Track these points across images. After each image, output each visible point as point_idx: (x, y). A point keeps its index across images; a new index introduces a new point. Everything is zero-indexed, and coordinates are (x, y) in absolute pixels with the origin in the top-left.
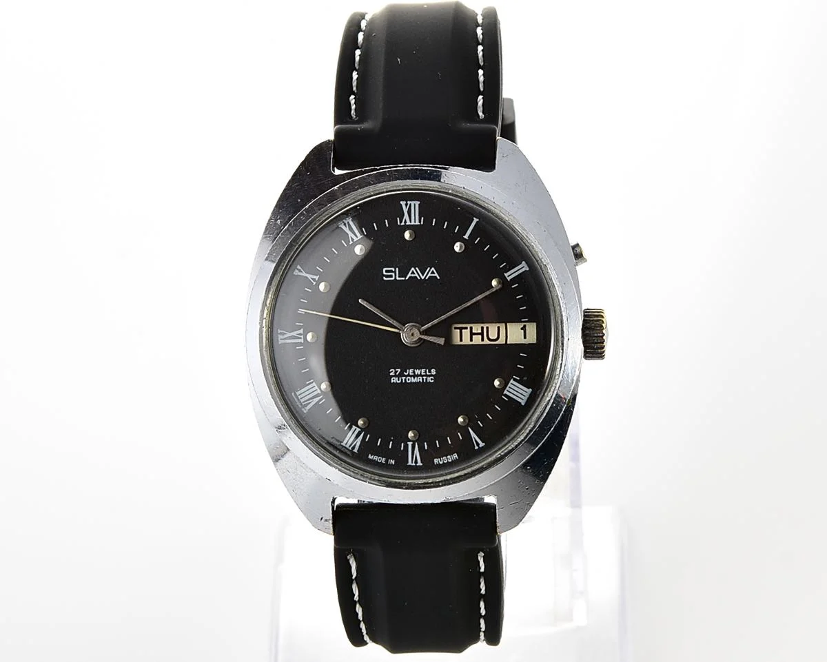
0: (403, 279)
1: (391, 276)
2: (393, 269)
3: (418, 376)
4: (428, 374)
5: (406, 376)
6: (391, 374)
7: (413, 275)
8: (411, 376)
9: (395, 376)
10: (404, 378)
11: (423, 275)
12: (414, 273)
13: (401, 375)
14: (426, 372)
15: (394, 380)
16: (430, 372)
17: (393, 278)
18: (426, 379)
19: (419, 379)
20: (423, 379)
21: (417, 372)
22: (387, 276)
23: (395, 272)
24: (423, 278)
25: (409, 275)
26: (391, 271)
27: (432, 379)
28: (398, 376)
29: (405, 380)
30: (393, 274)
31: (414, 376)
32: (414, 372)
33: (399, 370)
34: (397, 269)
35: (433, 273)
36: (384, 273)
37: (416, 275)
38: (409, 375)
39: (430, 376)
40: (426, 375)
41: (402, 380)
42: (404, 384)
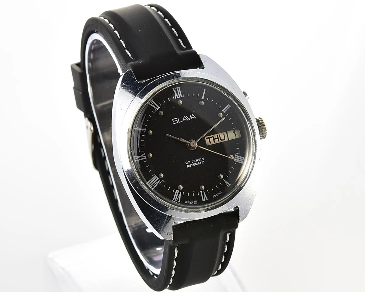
0: (182, 122)
1: (176, 122)
2: (177, 119)
3: (197, 162)
4: (201, 160)
5: (193, 163)
6: (186, 164)
7: (185, 119)
8: (195, 163)
9: (188, 164)
10: (192, 164)
11: (189, 118)
12: (185, 118)
13: (191, 163)
14: (200, 160)
15: (188, 166)
16: (202, 159)
17: (177, 123)
18: (201, 163)
19: (198, 163)
20: (200, 163)
21: (197, 160)
22: (175, 122)
23: (177, 120)
24: (189, 119)
25: (184, 120)
26: (176, 120)
27: (203, 162)
28: (190, 164)
29: (193, 165)
30: (177, 121)
31: (196, 162)
32: (196, 161)
33: (189, 161)
34: (178, 118)
35: (193, 116)
36: (173, 121)
37: (186, 119)
38: (194, 163)
39: (202, 161)
40: (201, 161)
41: (191, 165)
42: (193, 167)
